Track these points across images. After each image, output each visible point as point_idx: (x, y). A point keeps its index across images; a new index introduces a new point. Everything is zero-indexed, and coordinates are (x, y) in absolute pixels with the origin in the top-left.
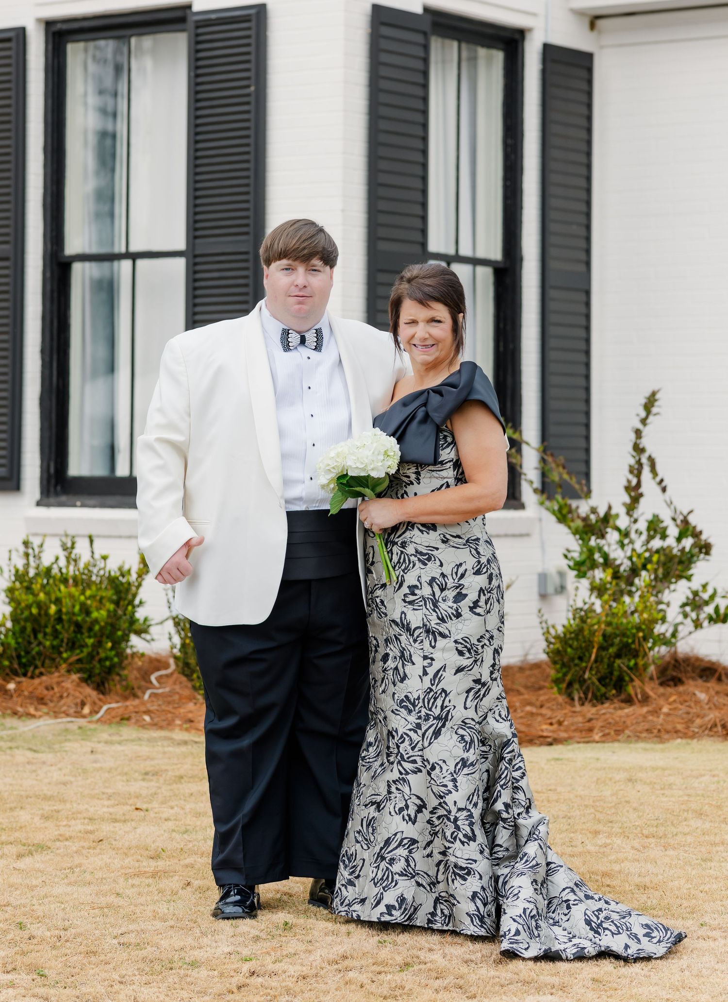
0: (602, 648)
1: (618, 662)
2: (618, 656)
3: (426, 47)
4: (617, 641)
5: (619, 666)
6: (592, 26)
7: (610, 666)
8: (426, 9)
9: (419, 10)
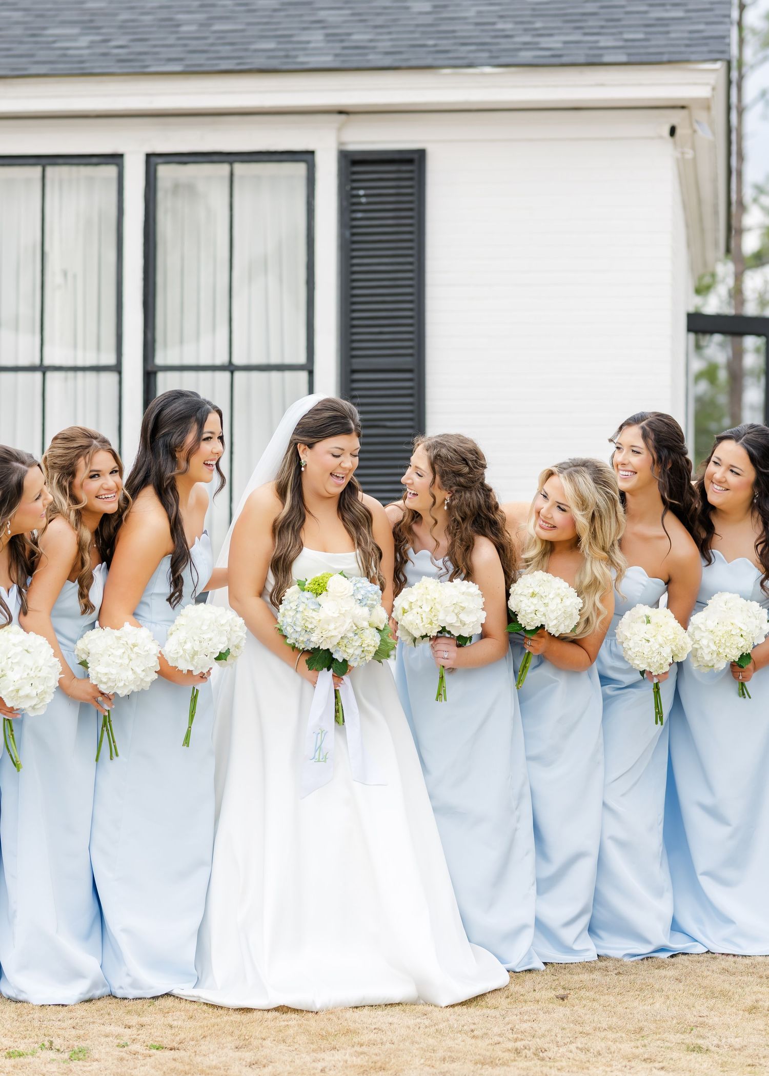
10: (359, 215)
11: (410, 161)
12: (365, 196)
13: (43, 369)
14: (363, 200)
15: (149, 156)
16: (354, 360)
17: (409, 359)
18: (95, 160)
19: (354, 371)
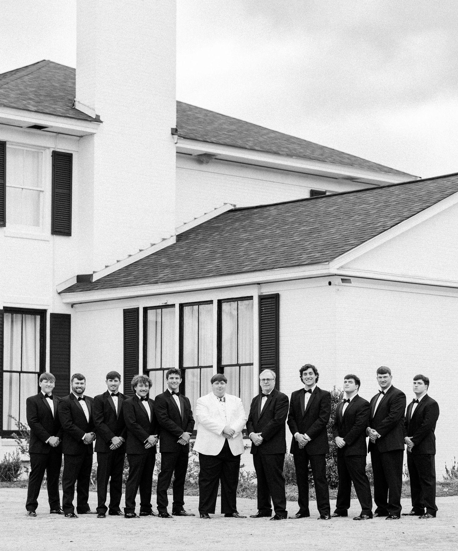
0: (4, 469)
1: (8, 472)
2: (9, 470)
3: (3, 318)
4: (7, 467)
5: (9, 474)
6: (72, 306)
7: (6, 473)
8: (4, 307)
9: (2, 308)
10: (263, 315)
11: (274, 298)
12: (264, 309)
13: (201, 367)
14: (264, 311)
15: (218, 300)
16: (262, 361)
17: (274, 360)
18: (209, 302)
19: (262, 365)
